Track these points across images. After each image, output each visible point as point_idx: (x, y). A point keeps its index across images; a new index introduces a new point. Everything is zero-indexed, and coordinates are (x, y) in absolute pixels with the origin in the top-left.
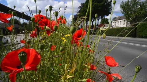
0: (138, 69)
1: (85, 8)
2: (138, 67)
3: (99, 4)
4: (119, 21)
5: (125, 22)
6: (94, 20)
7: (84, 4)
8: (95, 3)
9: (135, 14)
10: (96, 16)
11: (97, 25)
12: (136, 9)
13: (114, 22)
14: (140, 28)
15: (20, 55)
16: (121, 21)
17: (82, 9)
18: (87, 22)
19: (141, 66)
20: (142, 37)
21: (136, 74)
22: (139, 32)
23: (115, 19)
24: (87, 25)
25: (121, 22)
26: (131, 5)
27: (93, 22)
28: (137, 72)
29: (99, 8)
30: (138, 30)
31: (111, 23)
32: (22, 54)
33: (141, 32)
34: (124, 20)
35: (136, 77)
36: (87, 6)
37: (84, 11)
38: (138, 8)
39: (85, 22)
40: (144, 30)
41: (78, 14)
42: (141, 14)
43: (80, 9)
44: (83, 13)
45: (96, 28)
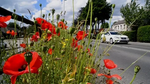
0: (137, 69)
1: (85, 13)
2: (137, 68)
3: (99, 8)
4: (119, 25)
5: (125, 26)
6: (94, 24)
7: (84, 8)
8: (95, 8)
9: (135, 18)
10: (96, 19)
11: (97, 29)
12: (136, 13)
13: (114, 26)
14: (140, 33)
15: (26, 55)
16: (121, 25)
17: (83, 13)
18: (87, 26)
19: (140, 66)
20: (142, 41)
21: (136, 75)
22: (139, 36)
23: (115, 23)
24: (87, 29)
25: (121, 27)
26: (131, 9)
27: (93, 26)
28: (136, 73)
29: (100, 12)
30: (138, 34)
31: (112, 27)
32: (28, 54)
33: (141, 36)
34: (124, 24)
35: (135, 77)
36: (87, 11)
37: (84, 15)
38: (138, 13)
39: (85, 26)
40: (145, 34)
41: (78, 18)
42: (141, 18)
43: (80, 14)
44: (84, 17)
45: (96, 32)
